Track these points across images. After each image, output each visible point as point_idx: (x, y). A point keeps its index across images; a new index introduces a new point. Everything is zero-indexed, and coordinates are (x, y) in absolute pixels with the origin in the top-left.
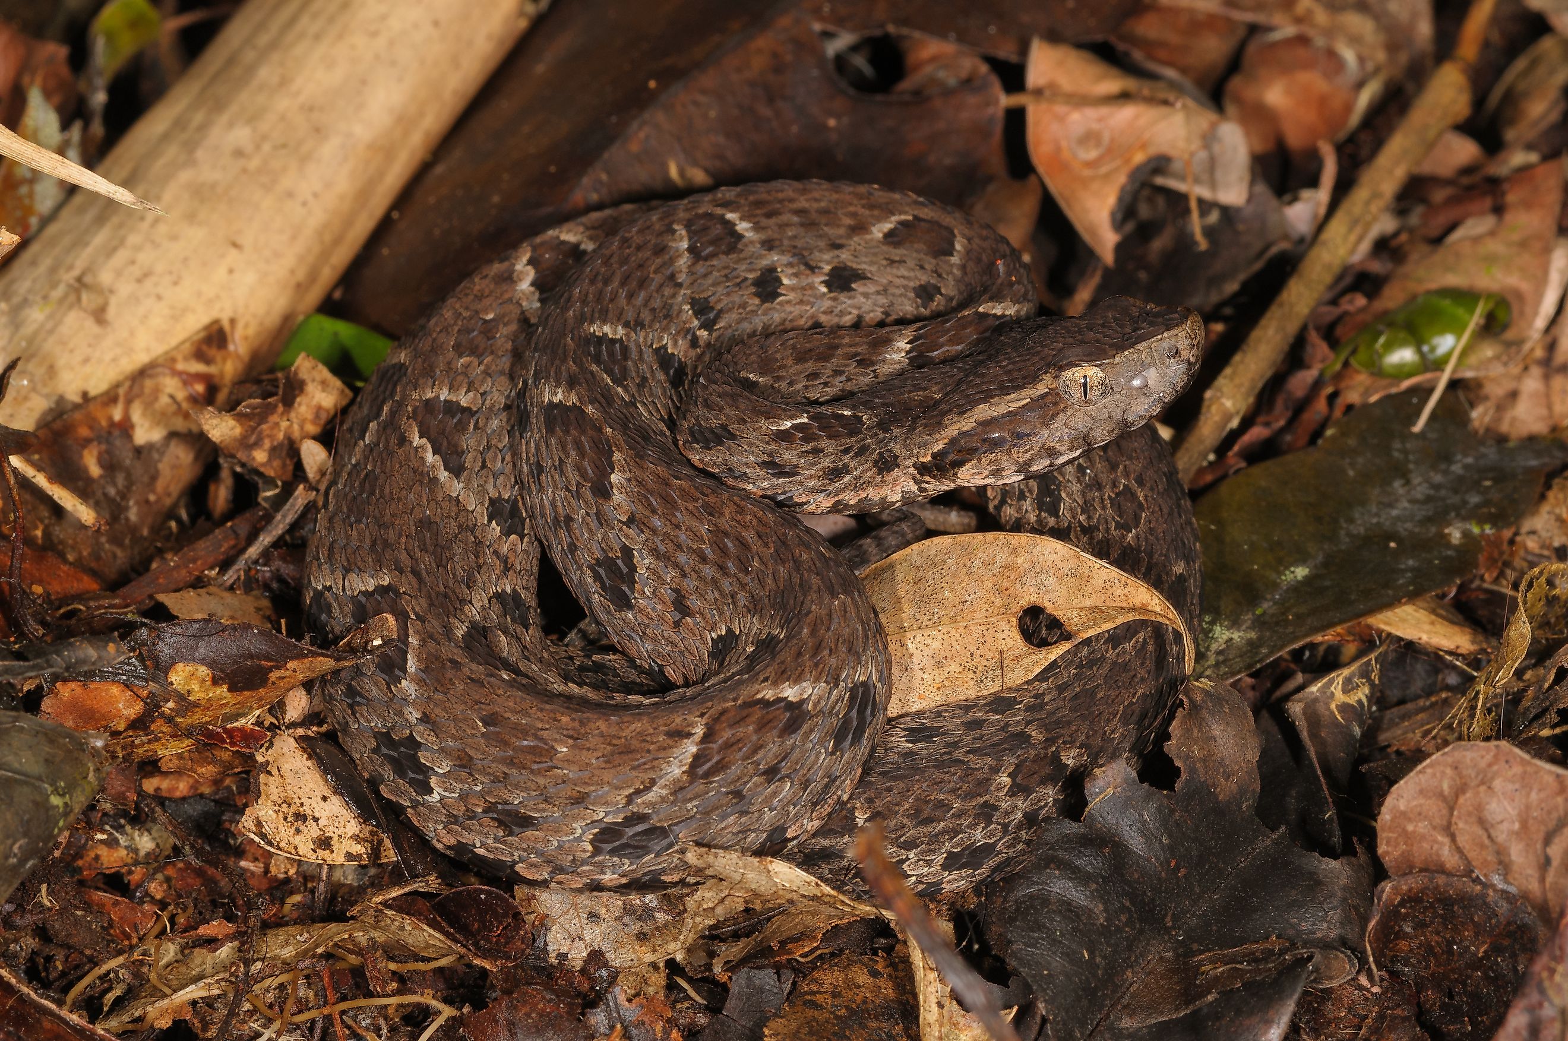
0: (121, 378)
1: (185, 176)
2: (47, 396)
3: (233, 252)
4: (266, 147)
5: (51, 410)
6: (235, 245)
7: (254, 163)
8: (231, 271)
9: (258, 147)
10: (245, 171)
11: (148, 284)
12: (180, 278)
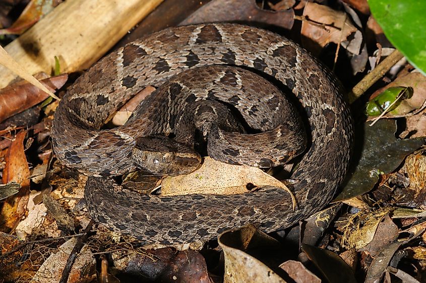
0: (37, 72)
1: (76, 12)
2: (14, 75)
3: (80, 37)
4: (99, 6)
5: (14, 80)
6: (81, 35)
7: (94, 11)
8: (78, 43)
9: (97, 6)
10: (91, 13)
11: (53, 45)
12: (62, 43)
